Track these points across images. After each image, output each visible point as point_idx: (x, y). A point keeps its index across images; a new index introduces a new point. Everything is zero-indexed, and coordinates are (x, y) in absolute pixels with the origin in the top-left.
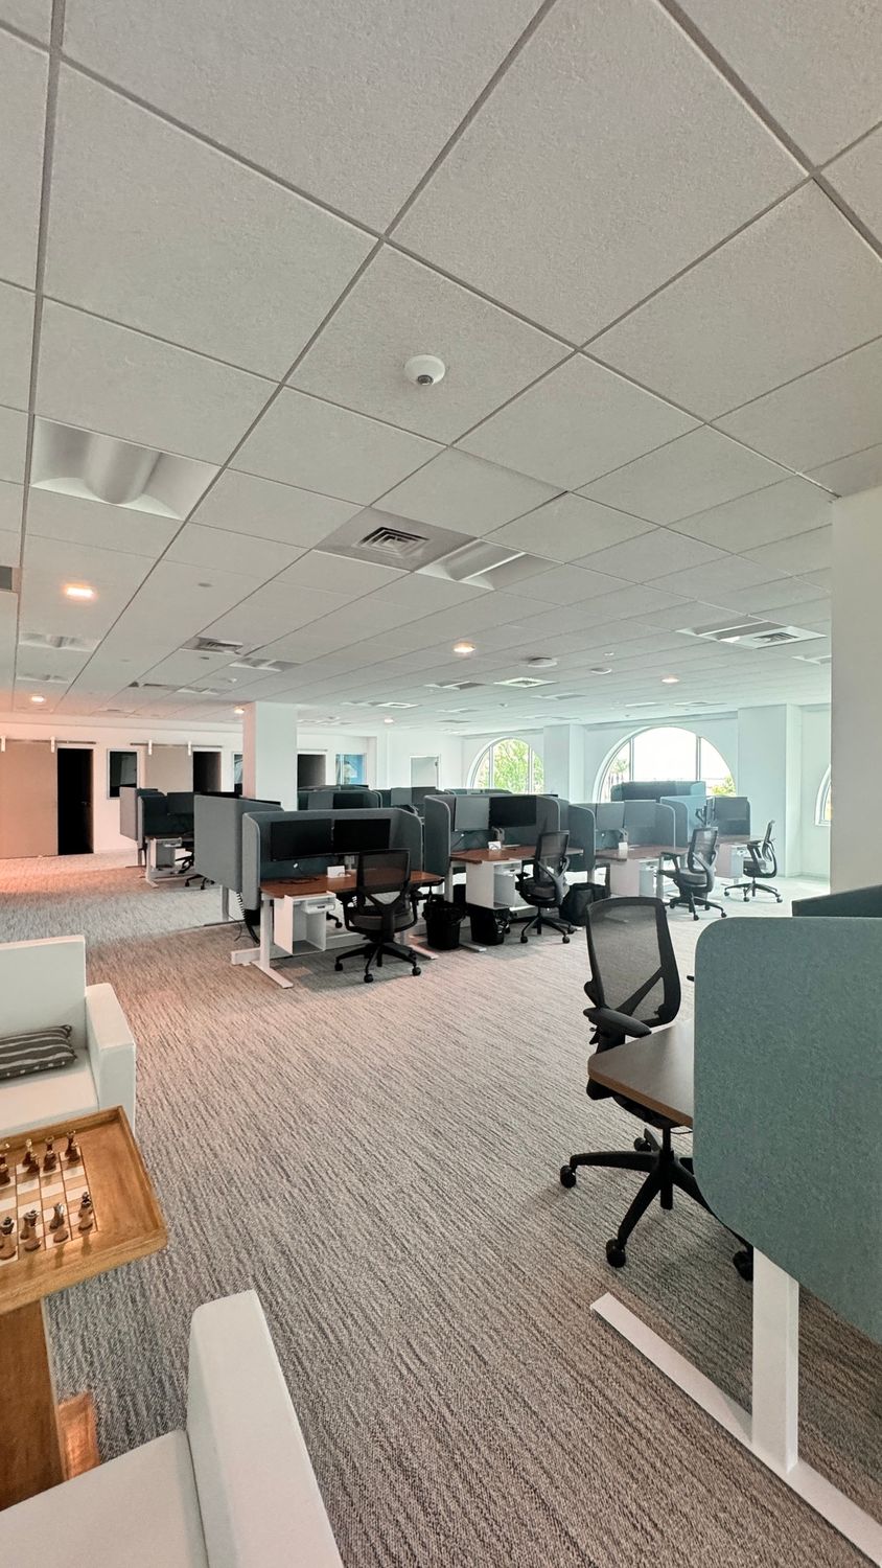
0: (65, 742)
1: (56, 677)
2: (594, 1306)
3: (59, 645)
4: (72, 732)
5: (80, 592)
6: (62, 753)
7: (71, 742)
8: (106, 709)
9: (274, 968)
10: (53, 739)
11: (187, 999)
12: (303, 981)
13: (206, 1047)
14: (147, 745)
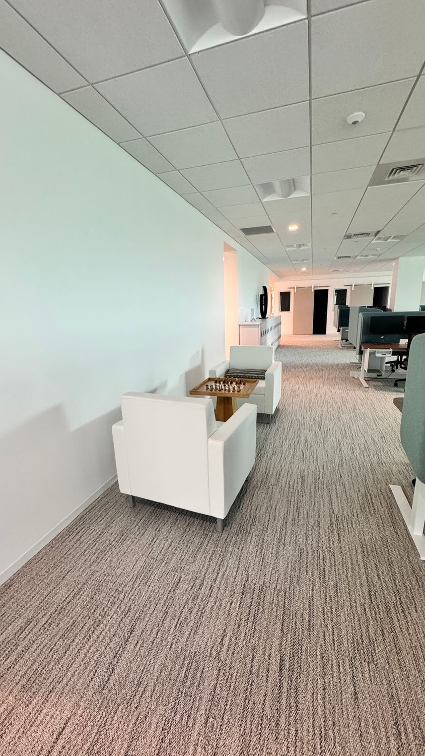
0: (317, 287)
1: (306, 260)
2: (390, 485)
3: (300, 247)
4: (320, 283)
5: (293, 228)
6: (316, 291)
7: (320, 287)
8: (331, 271)
9: (366, 381)
10: (313, 286)
11: (325, 383)
12: (375, 387)
13: (321, 396)
14: (352, 285)
